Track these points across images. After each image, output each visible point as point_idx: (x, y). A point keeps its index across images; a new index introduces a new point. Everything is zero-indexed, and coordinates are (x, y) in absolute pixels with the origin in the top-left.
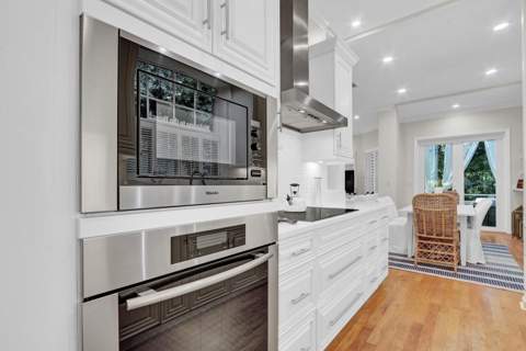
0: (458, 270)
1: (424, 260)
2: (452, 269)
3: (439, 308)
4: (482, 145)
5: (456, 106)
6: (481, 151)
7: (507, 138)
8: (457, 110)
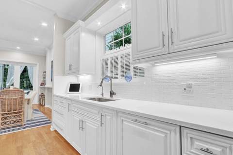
0: (25, 125)
1: (6, 126)
2: (22, 125)
3: (22, 147)
4: (26, 67)
5: (18, 48)
6: (25, 70)
8: (18, 50)
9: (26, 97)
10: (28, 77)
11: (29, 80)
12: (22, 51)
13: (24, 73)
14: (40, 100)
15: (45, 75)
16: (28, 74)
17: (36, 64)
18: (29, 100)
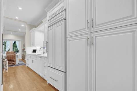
4: (15, 42)
5: (11, 33)
7: (21, 41)
8: (12, 34)
9: (16, 55)
10: (16, 46)
11: (17, 48)
12: (13, 34)
13: (14, 44)
14: (22, 57)
15: (24, 45)
16: (16, 44)
17: (20, 40)
18: (17, 56)
